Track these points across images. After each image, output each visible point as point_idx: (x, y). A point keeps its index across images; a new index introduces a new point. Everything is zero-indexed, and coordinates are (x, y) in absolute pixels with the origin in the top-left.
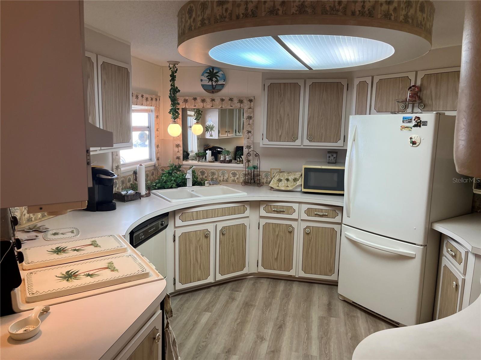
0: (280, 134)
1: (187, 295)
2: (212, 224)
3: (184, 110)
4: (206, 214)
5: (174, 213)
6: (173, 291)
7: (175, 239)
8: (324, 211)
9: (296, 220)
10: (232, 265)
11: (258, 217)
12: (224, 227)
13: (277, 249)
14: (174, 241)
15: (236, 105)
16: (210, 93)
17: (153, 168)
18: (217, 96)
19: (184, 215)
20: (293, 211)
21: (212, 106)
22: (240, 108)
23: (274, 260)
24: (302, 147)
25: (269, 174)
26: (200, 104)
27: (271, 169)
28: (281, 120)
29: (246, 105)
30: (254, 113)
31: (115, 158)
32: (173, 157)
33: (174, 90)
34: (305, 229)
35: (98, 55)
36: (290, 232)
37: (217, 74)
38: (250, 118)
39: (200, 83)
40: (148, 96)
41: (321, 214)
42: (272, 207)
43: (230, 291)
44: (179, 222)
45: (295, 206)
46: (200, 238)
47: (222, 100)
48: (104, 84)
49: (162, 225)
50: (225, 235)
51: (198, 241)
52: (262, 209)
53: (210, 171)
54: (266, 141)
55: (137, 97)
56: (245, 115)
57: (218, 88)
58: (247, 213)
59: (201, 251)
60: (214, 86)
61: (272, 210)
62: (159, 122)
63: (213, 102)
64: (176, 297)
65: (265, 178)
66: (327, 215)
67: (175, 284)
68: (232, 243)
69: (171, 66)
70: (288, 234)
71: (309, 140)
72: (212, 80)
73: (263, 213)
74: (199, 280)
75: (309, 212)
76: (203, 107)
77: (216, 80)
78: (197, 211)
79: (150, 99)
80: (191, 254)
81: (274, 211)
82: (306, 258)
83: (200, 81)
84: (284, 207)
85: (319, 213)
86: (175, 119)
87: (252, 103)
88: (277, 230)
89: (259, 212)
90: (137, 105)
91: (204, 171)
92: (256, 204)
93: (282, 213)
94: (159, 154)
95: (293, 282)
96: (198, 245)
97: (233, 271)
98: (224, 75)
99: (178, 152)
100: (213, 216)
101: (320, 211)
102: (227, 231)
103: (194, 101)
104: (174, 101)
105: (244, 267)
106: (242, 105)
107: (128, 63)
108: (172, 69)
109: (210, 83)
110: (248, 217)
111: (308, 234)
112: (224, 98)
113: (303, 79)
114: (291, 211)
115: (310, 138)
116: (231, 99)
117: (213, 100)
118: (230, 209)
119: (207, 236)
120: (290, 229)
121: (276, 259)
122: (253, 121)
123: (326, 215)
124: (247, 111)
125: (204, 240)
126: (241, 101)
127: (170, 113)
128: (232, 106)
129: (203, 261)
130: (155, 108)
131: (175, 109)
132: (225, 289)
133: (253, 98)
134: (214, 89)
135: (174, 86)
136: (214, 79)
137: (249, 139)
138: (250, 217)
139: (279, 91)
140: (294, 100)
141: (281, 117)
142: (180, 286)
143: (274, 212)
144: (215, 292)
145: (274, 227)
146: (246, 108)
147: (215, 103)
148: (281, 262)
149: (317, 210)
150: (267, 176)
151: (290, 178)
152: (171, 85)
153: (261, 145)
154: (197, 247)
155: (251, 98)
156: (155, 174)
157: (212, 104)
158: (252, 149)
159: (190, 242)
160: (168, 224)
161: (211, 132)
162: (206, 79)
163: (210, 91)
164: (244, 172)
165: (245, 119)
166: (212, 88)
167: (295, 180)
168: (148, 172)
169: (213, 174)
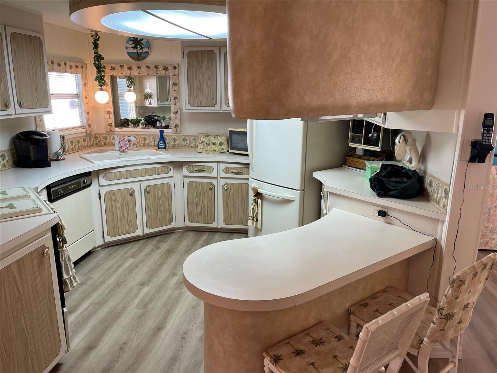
0: (200, 99)
1: (117, 247)
2: (136, 183)
3: (113, 79)
4: (130, 174)
5: (97, 173)
6: (103, 243)
8: (239, 169)
9: (216, 178)
10: (159, 220)
11: (182, 177)
12: (148, 186)
13: (201, 205)
14: (100, 198)
15: (162, 72)
16: (135, 60)
17: (84, 134)
18: (143, 64)
19: (107, 175)
20: (212, 169)
21: (139, 74)
22: (166, 75)
23: (198, 213)
24: (221, 111)
25: (197, 138)
26: (126, 71)
27: (198, 133)
28: (201, 86)
29: (171, 72)
30: (179, 79)
31: (39, 124)
32: (105, 124)
33: (98, 58)
34: (223, 186)
35: (6, 26)
36: (211, 189)
37: (142, 42)
38: (175, 84)
39: (126, 51)
40: (71, 63)
41: (237, 171)
42: (194, 166)
43: (157, 242)
44: (103, 182)
45: (214, 165)
47: (148, 67)
48: (15, 53)
49: (84, 183)
50: (150, 193)
51: (124, 198)
52: (185, 169)
53: (142, 137)
54: (189, 107)
55: (59, 65)
56: (171, 82)
57: (143, 55)
58: (171, 173)
59: (128, 207)
60: (139, 54)
61: (193, 169)
62: (88, 90)
63: (140, 69)
64: (105, 249)
65: (193, 142)
66: (241, 172)
67: (103, 237)
68: (158, 200)
69: (93, 33)
70: (209, 191)
71: (226, 105)
72: (137, 48)
73: (186, 172)
74: (127, 233)
75: (226, 170)
76: (130, 75)
77: (141, 47)
78: (120, 172)
79: (74, 67)
80: (118, 210)
81: (195, 170)
83: (125, 48)
84: (205, 167)
85: (234, 171)
86: (101, 86)
87: (177, 70)
88: (200, 188)
89: (182, 172)
90: (59, 72)
92: (179, 165)
93: (202, 172)
94: (90, 121)
95: (216, 233)
96: (123, 202)
97: (160, 225)
98: (148, 43)
99: (110, 119)
100: (136, 176)
101: (236, 169)
102: (152, 190)
103: (121, 69)
104: (99, 68)
105: (171, 221)
106: (168, 73)
107: (41, 32)
108: (94, 36)
110: (172, 177)
111: (226, 190)
112: (149, 65)
113: (218, 47)
114: (210, 170)
115: (228, 103)
116: (156, 67)
117: (139, 67)
118: (153, 169)
119: (132, 194)
120: (211, 186)
121: (200, 213)
122: (179, 87)
123: (240, 172)
124: (172, 78)
125: (130, 198)
126: (166, 69)
127: (96, 80)
128: (158, 73)
129: (130, 217)
130: (82, 76)
131: (100, 76)
133: (177, 66)
134: (139, 56)
135: (97, 53)
136: (139, 46)
137: (176, 105)
138: (174, 176)
139: (198, 58)
140: (211, 67)
141: (200, 83)
142: (108, 239)
143: (196, 172)
144: (144, 243)
145: (197, 185)
146: (171, 75)
147: (141, 71)
148: (205, 215)
149: (233, 168)
150: (195, 140)
151: (216, 141)
152: (95, 52)
153: (184, 110)
154: (123, 204)
155: (175, 65)
156: (88, 141)
157: (138, 72)
158: (179, 114)
159: (116, 199)
160: (91, 183)
161: (149, 100)
162: (131, 46)
163: (135, 58)
164: (173, 137)
165: (171, 86)
166: (137, 56)
167: (221, 144)
168: (79, 139)
169: (145, 139)
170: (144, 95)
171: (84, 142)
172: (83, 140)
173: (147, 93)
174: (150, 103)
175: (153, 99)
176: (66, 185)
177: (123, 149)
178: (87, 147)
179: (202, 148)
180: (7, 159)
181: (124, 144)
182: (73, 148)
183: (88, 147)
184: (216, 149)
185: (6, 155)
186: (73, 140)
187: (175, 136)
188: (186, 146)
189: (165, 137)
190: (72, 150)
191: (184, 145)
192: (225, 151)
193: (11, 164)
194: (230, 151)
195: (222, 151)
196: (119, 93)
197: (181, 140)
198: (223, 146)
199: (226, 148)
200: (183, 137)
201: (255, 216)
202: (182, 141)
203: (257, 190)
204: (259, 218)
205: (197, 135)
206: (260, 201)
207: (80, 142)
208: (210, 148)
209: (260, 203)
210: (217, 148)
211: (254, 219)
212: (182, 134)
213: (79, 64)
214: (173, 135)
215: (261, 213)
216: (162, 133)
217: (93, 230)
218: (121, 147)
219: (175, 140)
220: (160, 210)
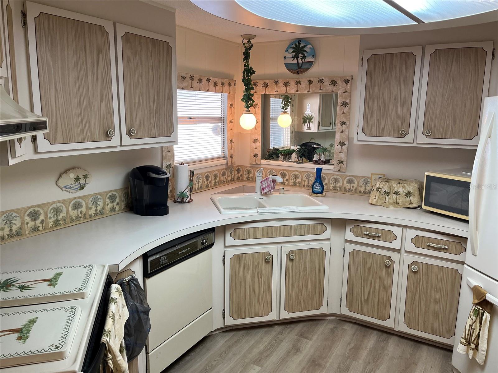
0: (382, 126)
1: (241, 332)
2: (276, 246)
3: (266, 98)
4: (268, 232)
5: (224, 229)
6: (223, 326)
7: (225, 262)
8: (442, 242)
9: (398, 251)
10: (304, 301)
11: (343, 241)
12: (292, 251)
13: (368, 288)
14: (224, 264)
15: (328, 88)
16: (295, 73)
17: (224, 167)
18: (303, 77)
19: (237, 231)
20: (393, 236)
21: (297, 91)
22: (333, 91)
23: (363, 300)
24: (415, 145)
25: (369, 180)
26: (282, 88)
27: (372, 174)
28: (385, 106)
29: (340, 88)
30: (350, 98)
31: (166, 155)
32: (250, 155)
33: (249, 71)
34: (410, 265)
35: (117, 24)
36: (388, 267)
37: (305, 49)
38: (345, 104)
39: (283, 62)
40: (216, 80)
41: (437, 246)
42: (363, 228)
43: (297, 337)
44: (230, 240)
45: (397, 231)
46: (258, 263)
47: (310, 82)
49: (203, 243)
50: (294, 261)
51: (256, 266)
52: (348, 230)
53: (292, 173)
54: (362, 137)
55: (200, 81)
56: (340, 101)
57: (304, 67)
58: (328, 233)
59: (260, 279)
60: (300, 65)
61: (362, 232)
62: (234, 112)
63: (299, 85)
64: (226, 334)
65: (363, 186)
66: (446, 249)
67: (224, 318)
68: (304, 272)
69: (245, 41)
70: (385, 269)
71: (426, 136)
72: (298, 58)
73: (349, 235)
74: (256, 316)
75: (417, 241)
76: (286, 92)
77: (303, 56)
78: (255, 228)
79: (219, 84)
80: (247, 281)
81: (365, 234)
82: (411, 307)
83: (283, 58)
84: (381, 231)
85: (432, 245)
86: (248, 107)
87: (349, 85)
88: (369, 262)
89: (344, 234)
90: (200, 90)
91: (286, 173)
92: (340, 224)
93: (376, 238)
94: (232, 151)
95: (391, 336)
96: (255, 271)
98: (313, 49)
99: (256, 148)
100: (277, 235)
101: (436, 241)
102: (297, 256)
103: (275, 85)
104: (248, 84)
105: (321, 304)
106: (336, 88)
107: (172, 35)
108: (246, 45)
109: (295, 61)
110: (328, 239)
111: (415, 273)
112: (312, 79)
113: (421, 45)
114: (389, 236)
115: (428, 132)
116: (321, 81)
117: (298, 83)
118: (301, 227)
119: (268, 261)
120: (388, 263)
121: (367, 301)
122: (350, 108)
123: (444, 249)
124: (342, 96)
125: (265, 266)
126: (334, 83)
127: (242, 100)
128: (322, 90)
129: (262, 293)
130: (228, 95)
131: (248, 95)
132: (291, 331)
133: (349, 78)
134: (299, 68)
135: (248, 66)
136: (300, 55)
137: (343, 133)
138: (331, 239)
139: (384, 65)
140: (406, 77)
141: (384, 102)
142: (230, 321)
143: (365, 236)
144: (278, 334)
145: (365, 257)
146: (340, 92)
147: (300, 87)
148: (374, 306)
149: (431, 239)
150: (365, 183)
151: (401, 190)
152: (245, 65)
153: (355, 142)
154: (254, 274)
155: (348, 77)
156: (228, 175)
157: (297, 88)
158: (346, 146)
159: (245, 266)
160: (214, 243)
161: (309, 125)
162: (291, 55)
163: (294, 70)
164: (335, 177)
165: (338, 107)
166: (297, 67)
167: (408, 194)
168: (217, 172)
169: (296, 177)
170: (303, 118)
171: (222, 176)
172: (221, 174)
173: (307, 116)
174: (309, 128)
175: (313, 122)
176: (175, 249)
177: (265, 191)
178: (225, 182)
179: (377, 197)
180: (118, 200)
181: (266, 185)
182: (209, 184)
183: (227, 182)
184: (400, 202)
185: (117, 195)
186: (209, 174)
187: (338, 175)
188: (352, 190)
189: (324, 175)
190: (207, 186)
191: (349, 189)
192: (414, 205)
193: (123, 207)
194: (424, 207)
195: (410, 206)
196: (271, 116)
197: (345, 182)
198: (411, 198)
199: (417, 202)
200: (348, 178)
201: (473, 339)
202: (347, 183)
203: (484, 295)
204: (483, 346)
205: (370, 176)
206: (487, 316)
207: (217, 177)
208: (389, 199)
209: (488, 319)
210: (401, 200)
211: (471, 344)
212: (347, 174)
213: (226, 81)
214: (335, 174)
215: (486, 337)
216: (319, 171)
217: (211, 308)
218: (263, 189)
219: (336, 181)
220: (306, 286)
